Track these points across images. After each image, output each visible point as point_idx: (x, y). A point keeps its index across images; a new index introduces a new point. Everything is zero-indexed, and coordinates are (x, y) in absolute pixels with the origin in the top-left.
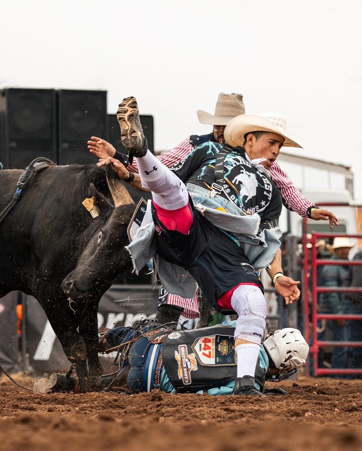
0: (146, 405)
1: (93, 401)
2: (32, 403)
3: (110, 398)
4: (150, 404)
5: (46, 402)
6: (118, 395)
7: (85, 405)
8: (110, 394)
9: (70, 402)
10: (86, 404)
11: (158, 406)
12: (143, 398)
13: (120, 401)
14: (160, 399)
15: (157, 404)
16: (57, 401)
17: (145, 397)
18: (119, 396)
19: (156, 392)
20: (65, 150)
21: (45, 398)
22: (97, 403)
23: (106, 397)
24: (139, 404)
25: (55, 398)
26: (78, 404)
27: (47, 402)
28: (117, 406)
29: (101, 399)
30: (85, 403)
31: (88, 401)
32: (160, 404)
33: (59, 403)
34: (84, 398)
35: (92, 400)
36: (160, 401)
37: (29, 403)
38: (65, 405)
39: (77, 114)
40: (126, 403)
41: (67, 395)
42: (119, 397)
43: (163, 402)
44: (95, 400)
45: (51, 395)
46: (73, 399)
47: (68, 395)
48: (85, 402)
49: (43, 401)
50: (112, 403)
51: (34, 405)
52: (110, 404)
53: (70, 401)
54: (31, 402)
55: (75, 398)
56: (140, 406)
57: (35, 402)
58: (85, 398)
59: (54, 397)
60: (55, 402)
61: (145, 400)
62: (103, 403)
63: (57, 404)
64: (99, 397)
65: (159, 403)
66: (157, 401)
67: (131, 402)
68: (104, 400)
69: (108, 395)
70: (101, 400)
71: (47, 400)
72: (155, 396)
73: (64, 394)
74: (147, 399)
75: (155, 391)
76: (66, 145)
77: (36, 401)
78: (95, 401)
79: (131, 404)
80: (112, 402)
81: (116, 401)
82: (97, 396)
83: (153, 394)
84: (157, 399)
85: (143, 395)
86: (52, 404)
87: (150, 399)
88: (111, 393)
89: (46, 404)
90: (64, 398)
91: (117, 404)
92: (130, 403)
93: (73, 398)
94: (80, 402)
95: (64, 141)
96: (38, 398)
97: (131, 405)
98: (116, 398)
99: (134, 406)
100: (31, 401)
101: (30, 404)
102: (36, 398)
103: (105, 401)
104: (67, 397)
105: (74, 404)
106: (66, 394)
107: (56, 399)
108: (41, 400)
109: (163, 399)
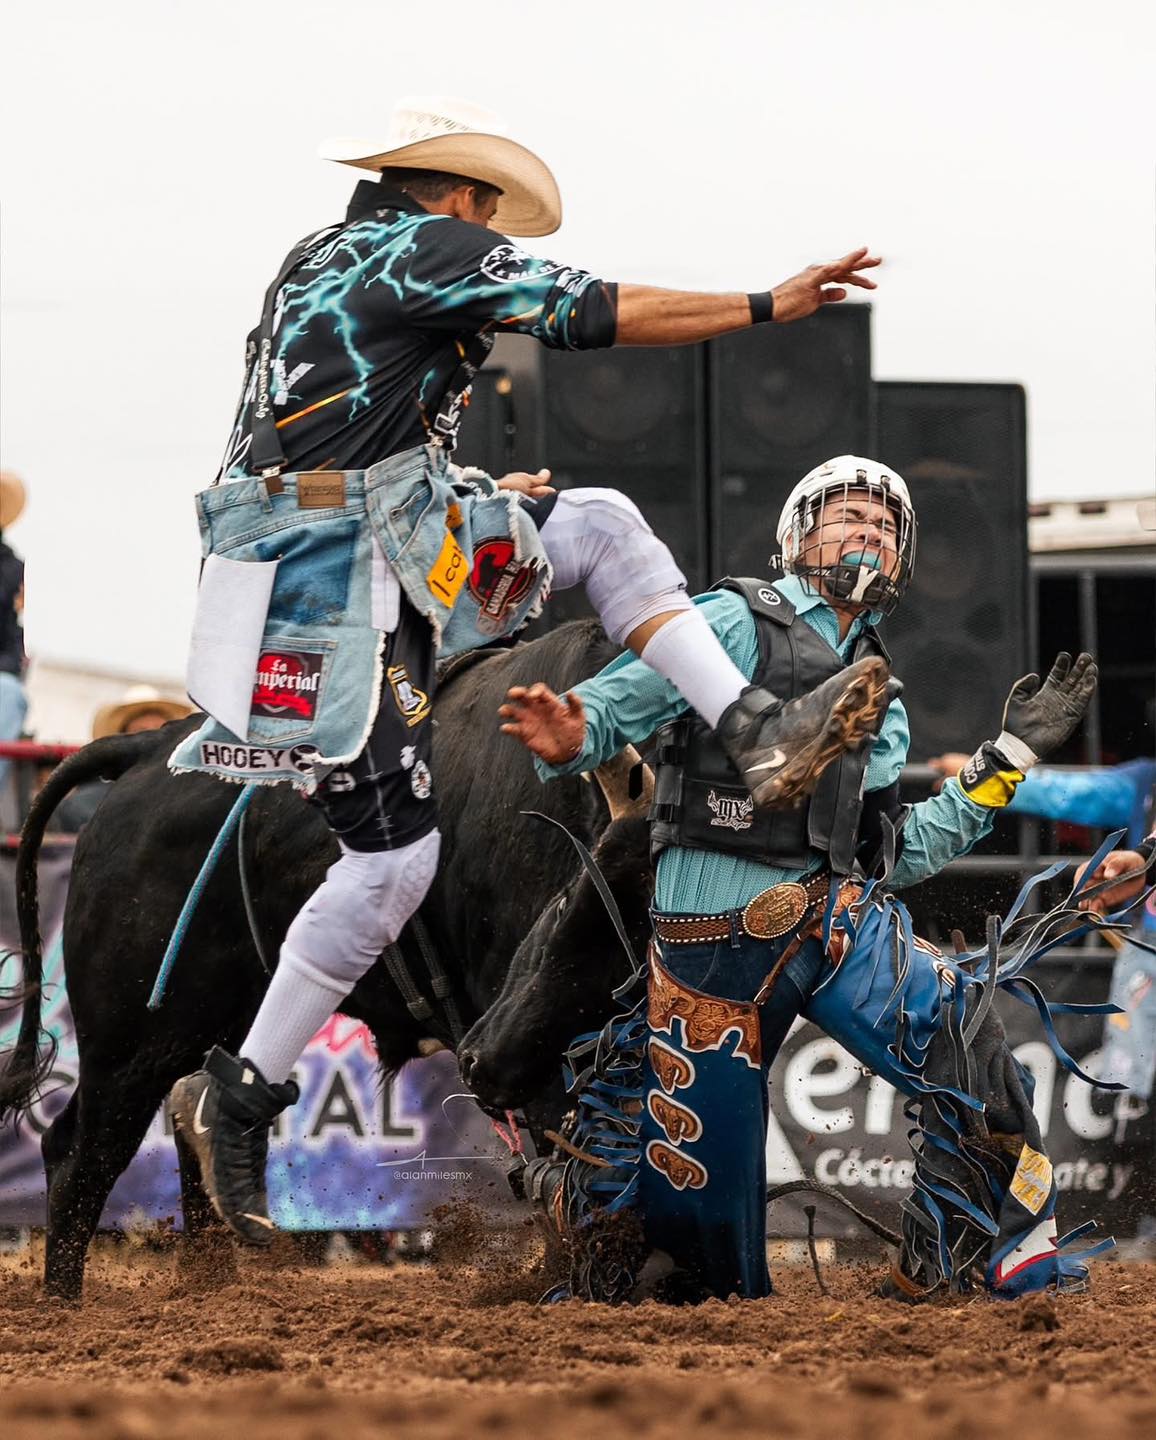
0: (1003, 1345)
1: (827, 1331)
2: (626, 1341)
3: (884, 1322)
4: (1016, 1340)
5: (671, 1334)
6: (912, 1312)
7: (801, 1344)
8: (885, 1308)
9: (754, 1336)
10: (804, 1342)
11: (1044, 1346)
12: (996, 1321)
13: (917, 1331)
14: (1051, 1324)
15: (1041, 1341)
16: (709, 1334)
17: (1001, 1316)
18: (913, 1316)
19: (1036, 1301)
20: (731, 499)
21: (670, 1324)
22: (843, 1339)
23: (873, 1318)
24: (981, 1341)
25: (702, 1321)
26: (779, 1341)
27: (675, 1337)
28: (908, 1347)
29: (857, 1324)
30: (803, 1338)
31: (811, 1332)
32: (1051, 1343)
33: (715, 1338)
34: (798, 1322)
35: (825, 1330)
36: (1049, 1330)
37: (618, 1339)
38: (737, 1346)
39: (775, 381)
40: (938, 1337)
41: (741, 1313)
42: (916, 1319)
43: (1061, 1334)
44: (836, 1327)
45: (688, 1311)
46: (762, 1326)
47: (748, 1313)
48: (802, 1336)
49: (663, 1331)
50: (891, 1338)
51: (634, 1345)
52: (886, 1343)
53: (753, 1331)
54: (624, 1336)
55: (769, 1323)
56: (986, 1347)
57: (635, 1336)
58: (804, 1324)
59: (699, 1319)
60: (703, 1337)
61: (1000, 1327)
62: (861, 1337)
63: (710, 1341)
64: (850, 1319)
65: (1049, 1337)
66: (1041, 1331)
67: (954, 1335)
68: (865, 1328)
69: (878, 1312)
70: (856, 1328)
71: (676, 1331)
72: (1035, 1316)
73: (732, 1310)
74: (1009, 1325)
75: (1034, 1298)
76: (736, 485)
77: (639, 1331)
78: (835, 1331)
79: (955, 1340)
80: (892, 1333)
81: (904, 1330)
82: (841, 1316)
83: (1026, 1309)
84: (1041, 1325)
85: (995, 1312)
86: (693, 1341)
87: (1019, 1324)
88: (888, 1305)
89: (672, 1342)
90: (732, 1324)
91: (907, 1340)
92: (950, 1338)
93: (762, 1322)
94: (785, 1337)
95: (731, 472)
96: (645, 1321)
97: (956, 1346)
98: (905, 1320)
99: (965, 1347)
100: (624, 1332)
101: (621, 1343)
102: (641, 1323)
103: (869, 1330)
104: (742, 1318)
105: (766, 1342)
106: (739, 1309)
107: (707, 1327)
108: (656, 1329)
109: (1062, 1325)
